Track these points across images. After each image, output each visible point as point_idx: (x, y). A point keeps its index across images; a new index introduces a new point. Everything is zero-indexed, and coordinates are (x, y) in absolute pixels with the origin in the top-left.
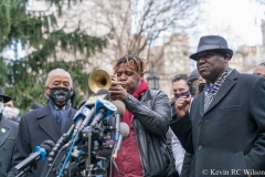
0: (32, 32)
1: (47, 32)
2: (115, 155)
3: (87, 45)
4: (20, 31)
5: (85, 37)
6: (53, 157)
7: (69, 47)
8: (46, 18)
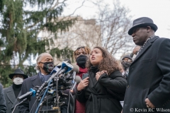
0: (40, 49)
1: (49, 49)
2: (72, 91)
4: (32, 48)
5: (71, 51)
6: (39, 93)
7: (61, 57)
8: (47, 41)
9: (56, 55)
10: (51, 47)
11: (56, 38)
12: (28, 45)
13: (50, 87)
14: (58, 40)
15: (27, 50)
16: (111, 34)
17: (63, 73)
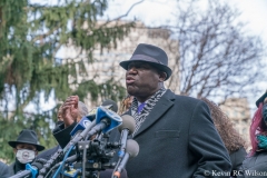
0: (58, 81)
1: (75, 82)
2: (117, 174)
3: (121, 98)
4: (43, 78)
5: (119, 89)
6: (44, 175)
7: (100, 99)
8: (73, 65)
9: (89, 96)
10: (80, 79)
11: (91, 60)
12: (34, 73)
13: (69, 163)
14: (95, 65)
15: (32, 83)
16: (200, 57)
17: (99, 132)
